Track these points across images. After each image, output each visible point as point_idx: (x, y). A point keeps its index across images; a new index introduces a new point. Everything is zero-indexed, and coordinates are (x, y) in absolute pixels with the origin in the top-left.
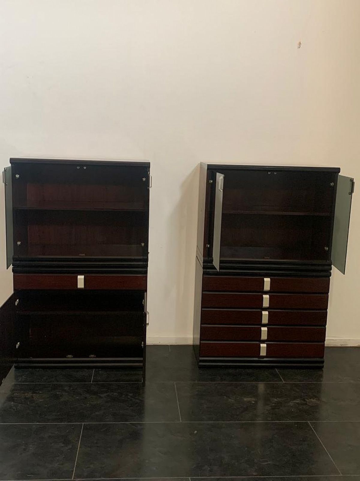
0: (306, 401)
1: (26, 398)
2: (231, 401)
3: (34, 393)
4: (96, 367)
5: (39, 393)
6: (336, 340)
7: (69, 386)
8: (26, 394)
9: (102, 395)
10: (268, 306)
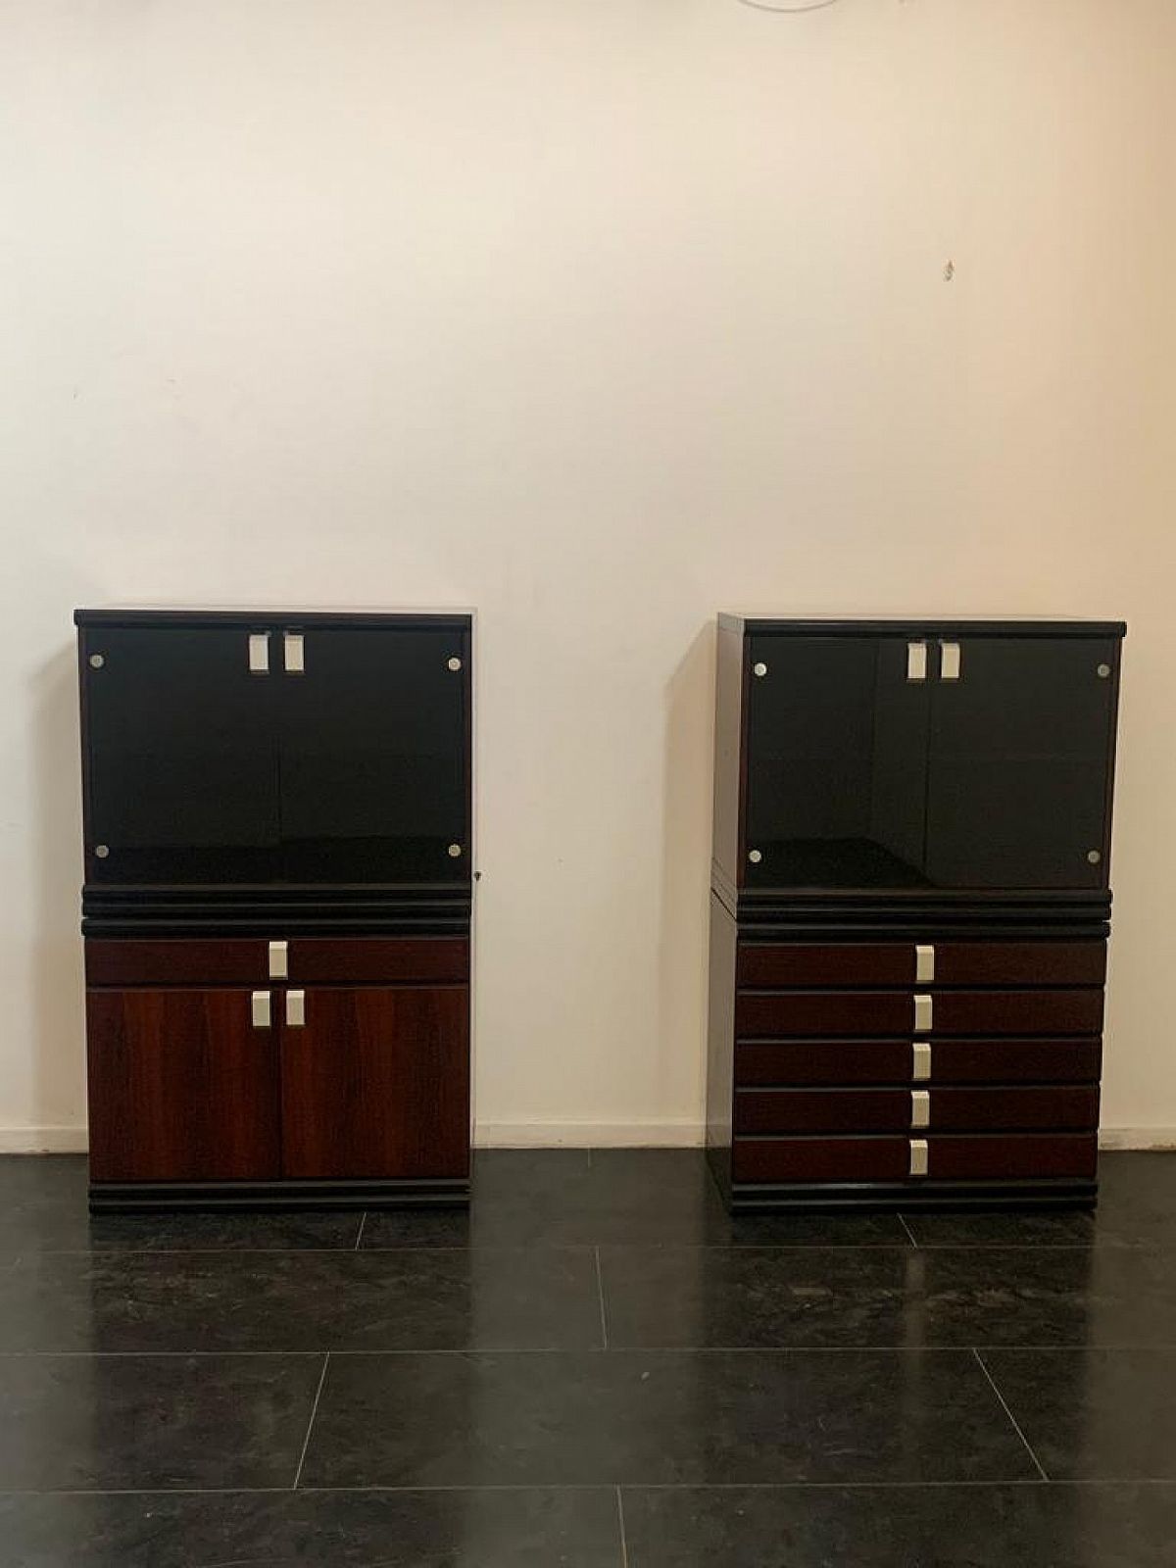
0: (976, 1297)
1: (166, 1289)
2: (756, 1295)
3: (192, 1276)
4: (372, 1208)
5: (204, 1277)
7: (292, 1259)
8: (168, 1281)
9: (382, 1282)
10: (929, 1026)
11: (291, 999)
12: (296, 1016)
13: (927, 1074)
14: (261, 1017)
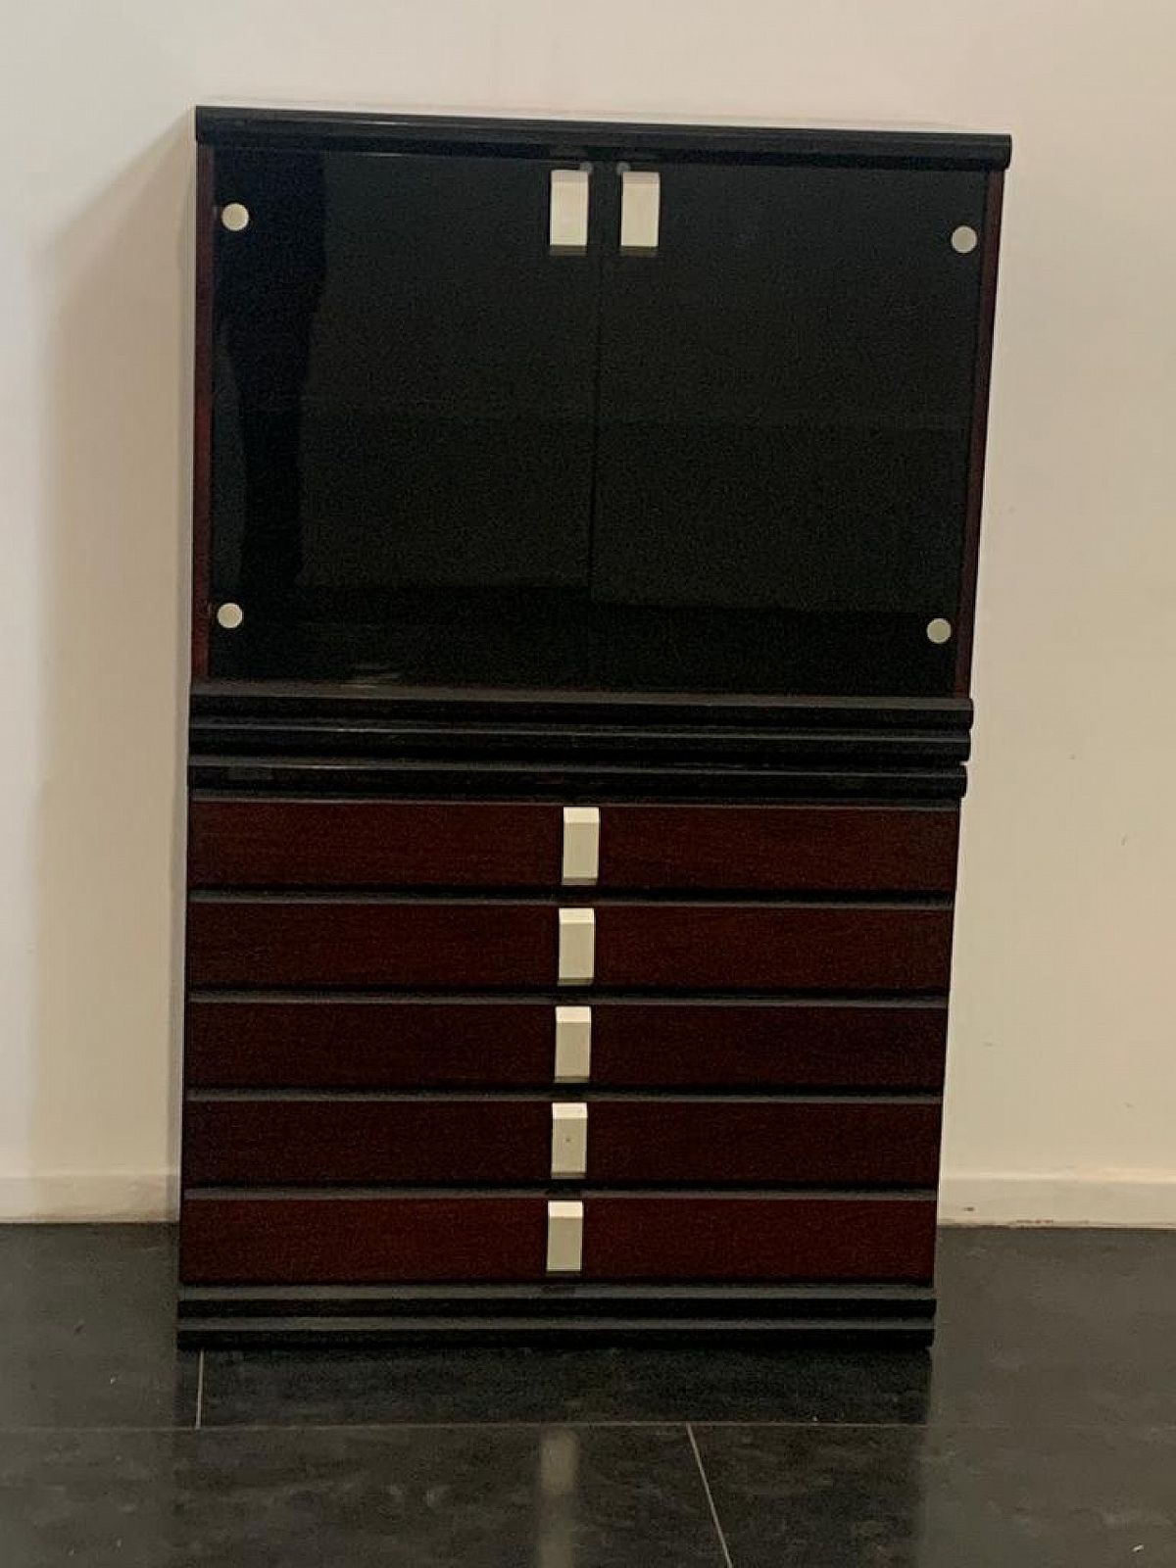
13: (583, 1071)
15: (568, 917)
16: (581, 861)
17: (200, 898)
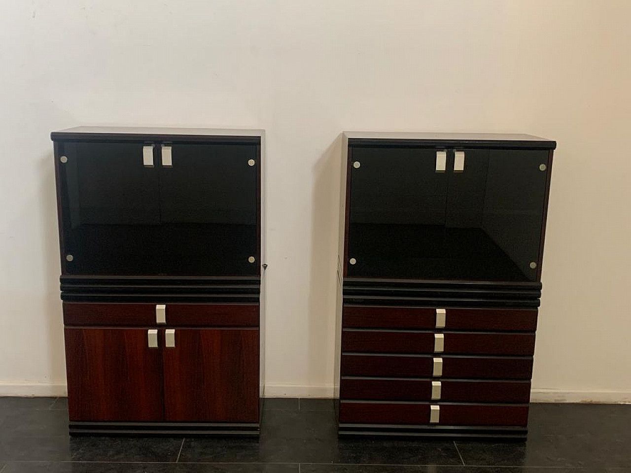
6: (548, 393)
7: (143, 468)
10: (442, 350)
11: (167, 334)
12: (170, 342)
13: (440, 374)
14: (153, 343)
15: (437, 336)
16: (441, 322)
17: (345, 330)
